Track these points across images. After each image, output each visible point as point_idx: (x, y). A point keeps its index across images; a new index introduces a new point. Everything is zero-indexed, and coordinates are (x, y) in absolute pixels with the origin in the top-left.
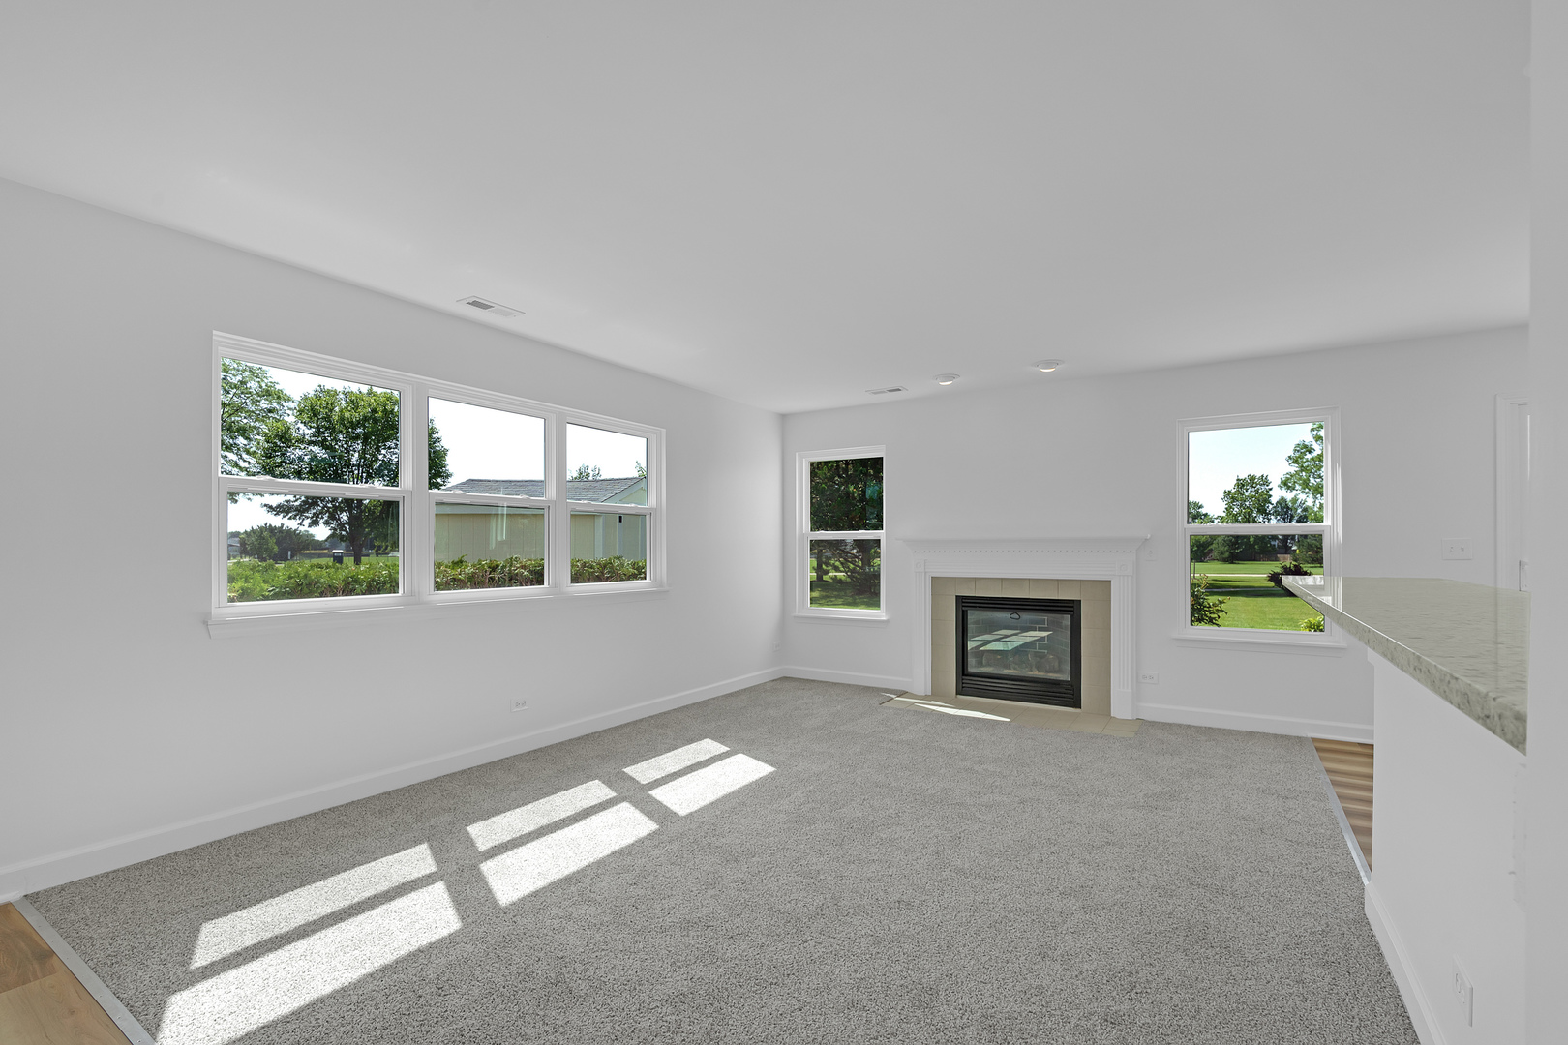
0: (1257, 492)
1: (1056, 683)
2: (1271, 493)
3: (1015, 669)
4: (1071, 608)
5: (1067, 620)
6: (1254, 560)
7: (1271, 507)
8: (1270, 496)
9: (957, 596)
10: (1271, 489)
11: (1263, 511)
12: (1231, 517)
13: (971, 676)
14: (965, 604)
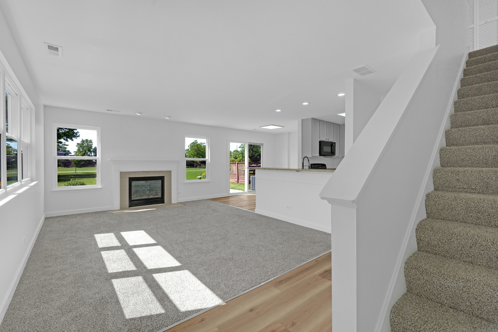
0: (88, 145)
1: (158, 198)
2: (92, 145)
3: (145, 197)
4: (162, 178)
5: (160, 181)
6: (87, 166)
7: (92, 149)
8: (92, 146)
9: (129, 178)
10: (92, 144)
11: (89, 151)
12: (78, 153)
13: (133, 201)
14: (131, 180)
